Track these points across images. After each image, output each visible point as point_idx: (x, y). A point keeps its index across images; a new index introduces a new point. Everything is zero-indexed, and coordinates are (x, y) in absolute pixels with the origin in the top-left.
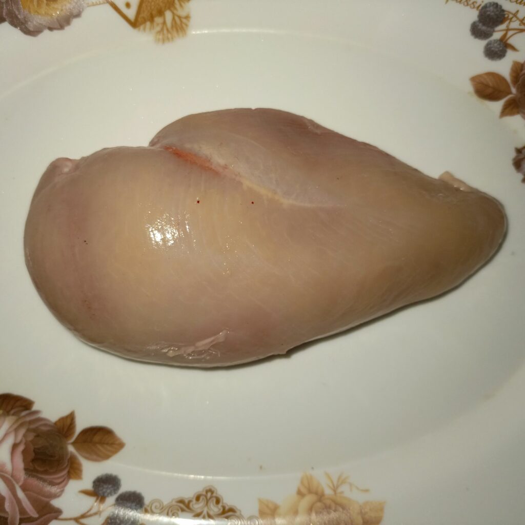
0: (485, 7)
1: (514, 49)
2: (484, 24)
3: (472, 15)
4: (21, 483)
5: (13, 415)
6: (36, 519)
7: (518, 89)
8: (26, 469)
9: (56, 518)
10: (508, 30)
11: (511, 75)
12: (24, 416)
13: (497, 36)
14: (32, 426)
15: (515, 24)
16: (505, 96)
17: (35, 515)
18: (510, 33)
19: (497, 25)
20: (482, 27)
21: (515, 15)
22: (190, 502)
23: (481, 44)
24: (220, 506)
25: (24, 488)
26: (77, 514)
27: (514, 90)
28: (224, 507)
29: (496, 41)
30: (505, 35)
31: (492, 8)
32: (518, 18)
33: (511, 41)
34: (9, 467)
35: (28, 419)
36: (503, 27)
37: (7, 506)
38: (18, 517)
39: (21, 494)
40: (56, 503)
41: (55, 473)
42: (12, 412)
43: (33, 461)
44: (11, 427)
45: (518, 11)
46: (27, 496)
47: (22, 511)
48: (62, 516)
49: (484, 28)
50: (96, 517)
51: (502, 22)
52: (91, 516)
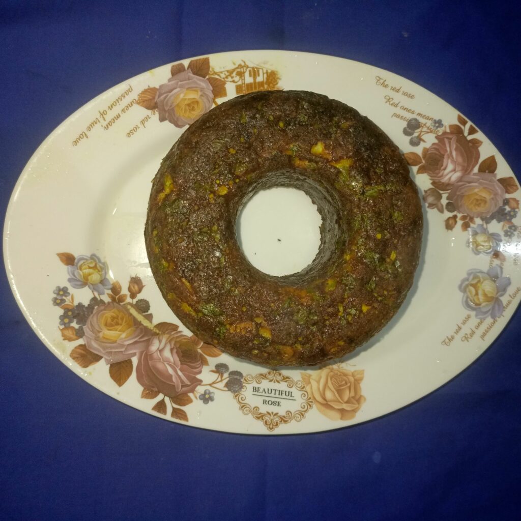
0: (411, 120)
1: (424, 141)
2: (410, 129)
3: (404, 124)
4: (179, 367)
5: (167, 334)
6: (190, 385)
7: (425, 161)
8: (180, 361)
9: (200, 385)
10: (421, 132)
11: (422, 154)
12: (173, 335)
13: (416, 134)
14: (178, 340)
15: (425, 129)
16: (419, 164)
17: (189, 383)
18: (422, 133)
19: (416, 129)
20: (409, 130)
21: (425, 125)
22: (265, 375)
23: (408, 138)
24: (281, 376)
25: (181, 370)
26: (210, 382)
27: (424, 161)
28: (283, 377)
29: (415, 137)
30: (420, 134)
31: (414, 121)
32: (426, 127)
33: (423, 137)
34: (172, 360)
35: (175, 336)
36: (419, 130)
37: (174, 379)
38: (180, 385)
39: (180, 373)
40: (199, 377)
41: (195, 362)
42: (166, 333)
43: (183, 356)
44: (166, 341)
45: (426, 123)
46: (183, 374)
47: (182, 381)
48: (203, 384)
49: (410, 131)
50: (221, 383)
51: (418, 128)
52: (217, 382)
